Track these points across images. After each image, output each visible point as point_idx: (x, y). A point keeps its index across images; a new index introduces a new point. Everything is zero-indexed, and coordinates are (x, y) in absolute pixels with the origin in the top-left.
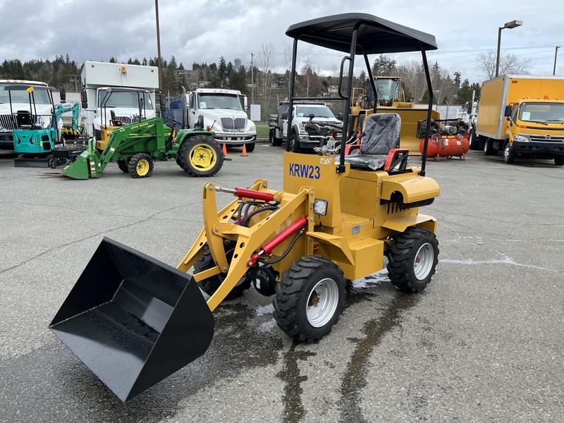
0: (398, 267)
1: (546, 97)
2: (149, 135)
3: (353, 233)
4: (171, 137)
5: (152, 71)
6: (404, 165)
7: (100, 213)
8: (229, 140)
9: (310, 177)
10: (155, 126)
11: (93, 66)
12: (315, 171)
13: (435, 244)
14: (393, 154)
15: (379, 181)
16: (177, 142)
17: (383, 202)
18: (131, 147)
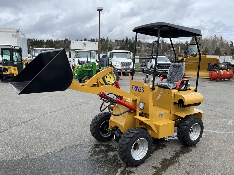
0: (182, 134)
2: (90, 69)
3: (160, 117)
4: (99, 70)
6: (186, 87)
8: (124, 71)
9: (140, 91)
10: (93, 66)
11: (74, 42)
12: (142, 89)
13: (201, 124)
14: (180, 82)
15: (173, 94)
17: (175, 103)
18: (83, 74)
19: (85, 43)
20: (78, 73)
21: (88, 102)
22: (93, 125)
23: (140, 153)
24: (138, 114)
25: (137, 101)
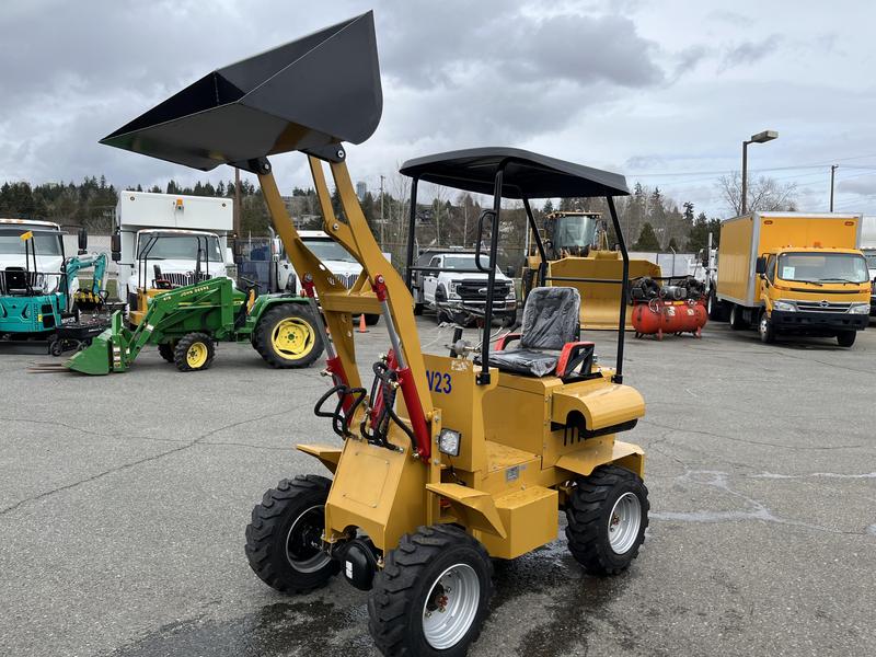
0: (583, 533)
1: (817, 245)
2: (209, 305)
3: (508, 480)
4: (244, 307)
5: (224, 205)
6: (588, 366)
7: (117, 435)
9: (438, 390)
10: (219, 290)
11: (132, 199)
12: (445, 380)
13: (642, 494)
14: (569, 351)
15: (548, 394)
16: (255, 313)
17: (555, 427)
18: (180, 324)
19: (180, 201)
20: (158, 321)
21: (209, 439)
22: (260, 528)
23: (450, 621)
24: (436, 472)
25: (434, 423)
